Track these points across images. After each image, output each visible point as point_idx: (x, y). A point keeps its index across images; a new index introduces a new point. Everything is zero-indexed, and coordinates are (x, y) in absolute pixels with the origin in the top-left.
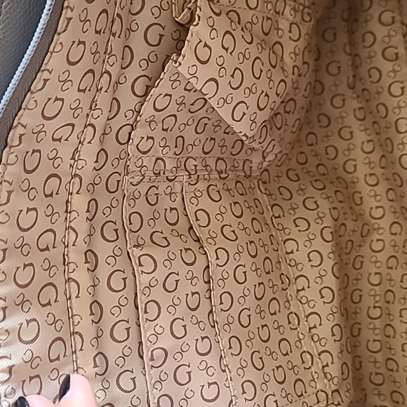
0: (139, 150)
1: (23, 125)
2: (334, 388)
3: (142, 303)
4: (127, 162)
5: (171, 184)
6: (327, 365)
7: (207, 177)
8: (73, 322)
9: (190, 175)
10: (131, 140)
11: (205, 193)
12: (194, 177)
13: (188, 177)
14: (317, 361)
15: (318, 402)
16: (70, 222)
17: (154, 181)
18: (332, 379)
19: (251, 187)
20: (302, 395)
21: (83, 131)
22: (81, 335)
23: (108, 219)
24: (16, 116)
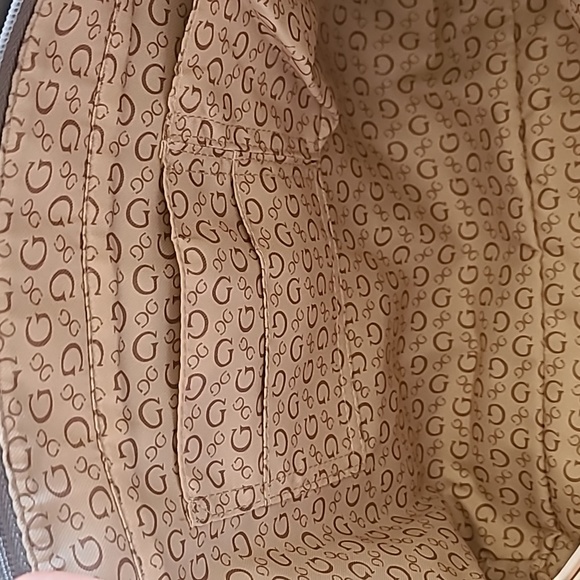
0: (182, 106)
1: (35, 40)
2: (370, 451)
3: (185, 312)
4: (165, 120)
5: (218, 160)
6: (365, 422)
7: (260, 157)
8: (91, 327)
9: (241, 151)
10: (173, 90)
11: (258, 178)
12: (246, 155)
13: (239, 153)
14: (355, 416)
15: (350, 466)
16: (89, 191)
17: (198, 153)
18: (369, 439)
19: (308, 178)
20: (333, 455)
21: (102, 63)
22: (100, 345)
23: (138, 196)
24: (28, 24)
